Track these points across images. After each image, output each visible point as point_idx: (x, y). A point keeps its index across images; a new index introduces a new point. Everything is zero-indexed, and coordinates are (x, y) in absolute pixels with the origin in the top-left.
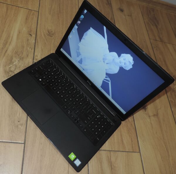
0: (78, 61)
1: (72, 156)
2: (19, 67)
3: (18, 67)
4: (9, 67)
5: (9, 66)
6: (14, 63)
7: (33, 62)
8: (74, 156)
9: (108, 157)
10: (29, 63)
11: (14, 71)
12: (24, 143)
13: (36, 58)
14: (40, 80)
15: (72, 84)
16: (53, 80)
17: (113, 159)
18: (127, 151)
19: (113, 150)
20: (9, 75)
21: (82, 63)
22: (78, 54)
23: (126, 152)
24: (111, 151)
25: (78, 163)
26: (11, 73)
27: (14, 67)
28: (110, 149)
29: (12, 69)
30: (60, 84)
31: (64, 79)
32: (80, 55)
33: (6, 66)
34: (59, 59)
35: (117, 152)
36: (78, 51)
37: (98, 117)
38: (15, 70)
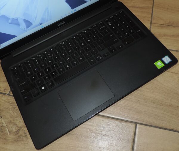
0: (25, 28)
1: (159, 64)
2: (14, 118)
3: (12, 119)
4: (9, 133)
5: (7, 134)
6: (4, 125)
7: (8, 95)
8: (159, 63)
9: (158, 27)
10: (10, 101)
11: (19, 127)
12: (136, 123)
13: (2, 89)
14: (43, 88)
15: (57, 45)
16: (47, 70)
17: (161, 22)
18: (152, 6)
19: (150, 19)
20: (24, 135)
21: (31, 21)
22: (15, 22)
23: (153, 8)
24: (151, 22)
25: (167, 59)
26: (21, 132)
27: (10, 126)
28: (150, 22)
29: (14, 129)
30: (55, 62)
31: (48, 56)
32: (17, 19)
33: (6, 140)
34: (14, 56)
35: (153, 16)
36: (10, 21)
37: (110, 25)
38: (16, 125)
